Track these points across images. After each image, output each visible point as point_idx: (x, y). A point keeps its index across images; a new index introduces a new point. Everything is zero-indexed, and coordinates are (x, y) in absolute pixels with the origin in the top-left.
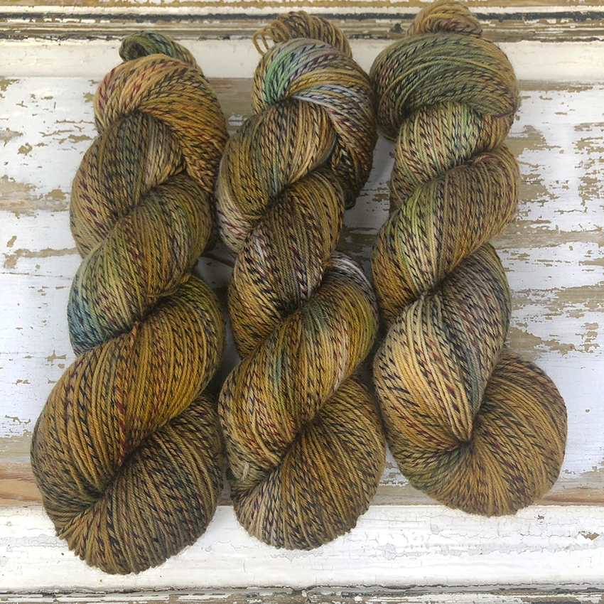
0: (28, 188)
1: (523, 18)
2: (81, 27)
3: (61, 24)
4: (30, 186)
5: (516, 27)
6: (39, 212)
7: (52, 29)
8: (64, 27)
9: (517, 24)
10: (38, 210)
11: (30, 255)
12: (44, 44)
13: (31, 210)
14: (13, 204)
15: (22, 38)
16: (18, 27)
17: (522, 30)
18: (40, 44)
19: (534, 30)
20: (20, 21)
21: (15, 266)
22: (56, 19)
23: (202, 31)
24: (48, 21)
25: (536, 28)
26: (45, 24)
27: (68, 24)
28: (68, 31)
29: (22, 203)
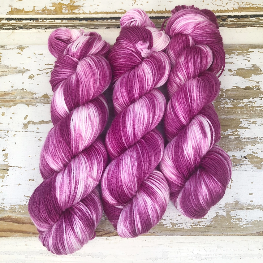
0: (33, 94)
1: (249, 17)
2: (55, 23)
3: (46, 23)
4: (34, 93)
5: (246, 21)
6: (38, 104)
7: (42, 25)
8: (48, 24)
9: (246, 20)
10: (38, 103)
11: (34, 123)
12: (39, 31)
13: (34, 104)
14: (26, 101)
15: (30, 29)
16: (28, 24)
17: (248, 22)
18: (37, 31)
19: (254, 22)
20: (29, 21)
21: (28, 128)
22: (44, 20)
23: (107, 25)
24: (41, 21)
25: (255, 21)
26: (39, 23)
27: (49, 22)
28: (49, 26)
29: (30, 100)
